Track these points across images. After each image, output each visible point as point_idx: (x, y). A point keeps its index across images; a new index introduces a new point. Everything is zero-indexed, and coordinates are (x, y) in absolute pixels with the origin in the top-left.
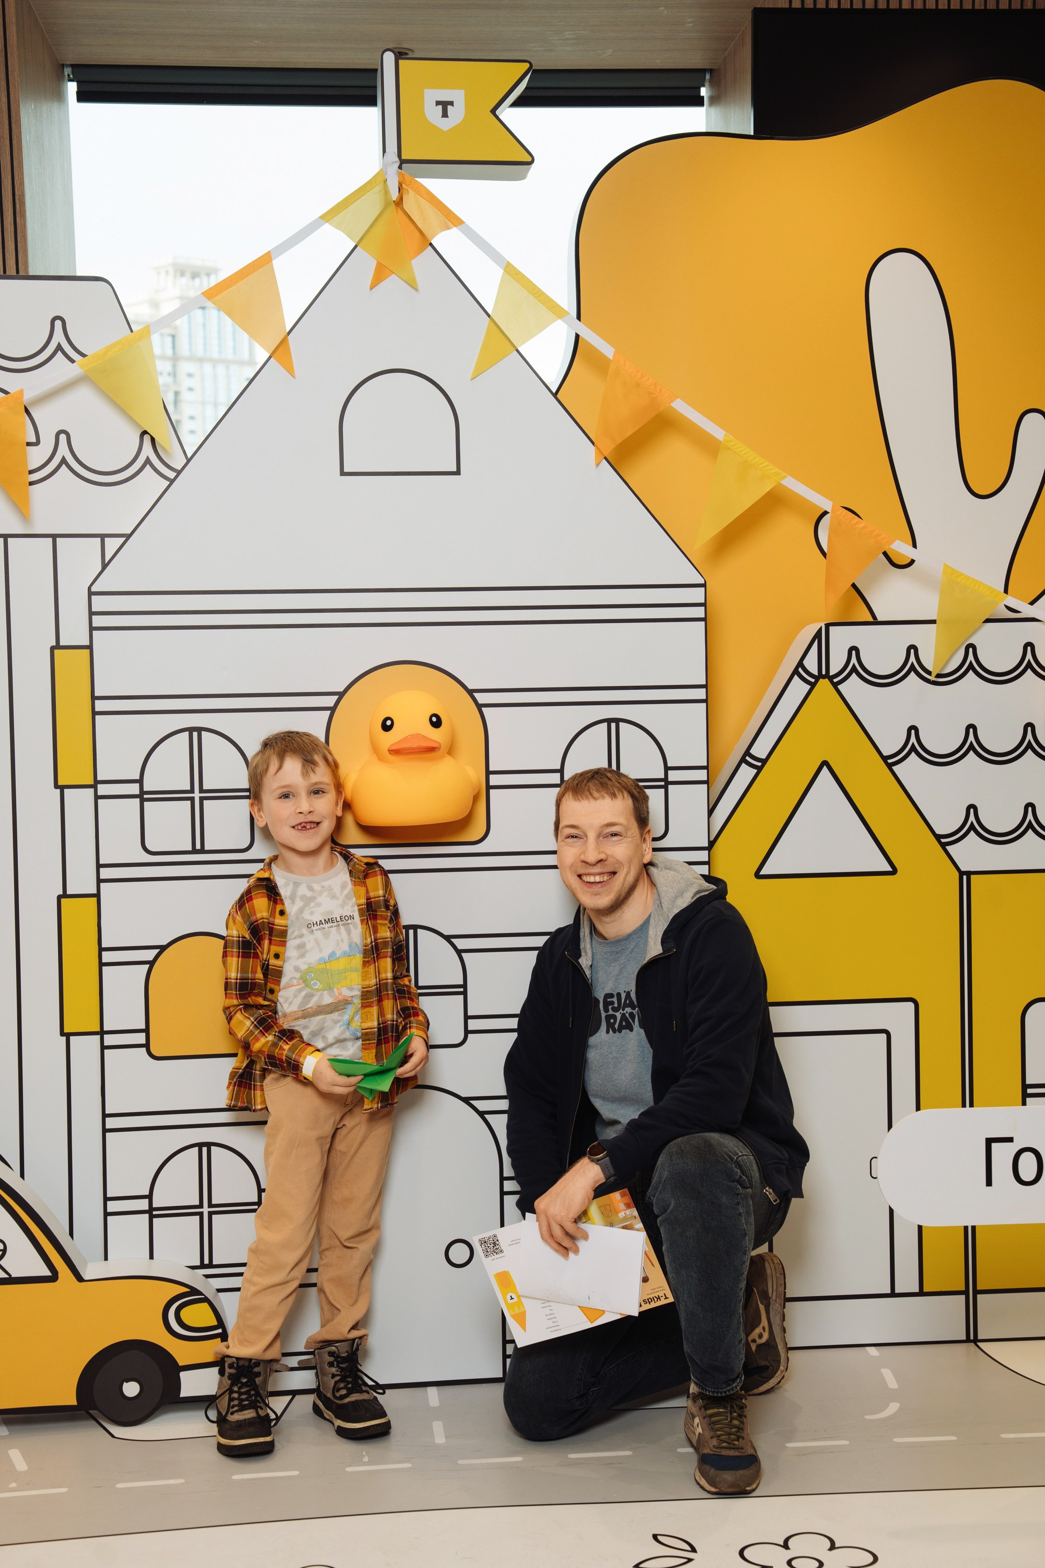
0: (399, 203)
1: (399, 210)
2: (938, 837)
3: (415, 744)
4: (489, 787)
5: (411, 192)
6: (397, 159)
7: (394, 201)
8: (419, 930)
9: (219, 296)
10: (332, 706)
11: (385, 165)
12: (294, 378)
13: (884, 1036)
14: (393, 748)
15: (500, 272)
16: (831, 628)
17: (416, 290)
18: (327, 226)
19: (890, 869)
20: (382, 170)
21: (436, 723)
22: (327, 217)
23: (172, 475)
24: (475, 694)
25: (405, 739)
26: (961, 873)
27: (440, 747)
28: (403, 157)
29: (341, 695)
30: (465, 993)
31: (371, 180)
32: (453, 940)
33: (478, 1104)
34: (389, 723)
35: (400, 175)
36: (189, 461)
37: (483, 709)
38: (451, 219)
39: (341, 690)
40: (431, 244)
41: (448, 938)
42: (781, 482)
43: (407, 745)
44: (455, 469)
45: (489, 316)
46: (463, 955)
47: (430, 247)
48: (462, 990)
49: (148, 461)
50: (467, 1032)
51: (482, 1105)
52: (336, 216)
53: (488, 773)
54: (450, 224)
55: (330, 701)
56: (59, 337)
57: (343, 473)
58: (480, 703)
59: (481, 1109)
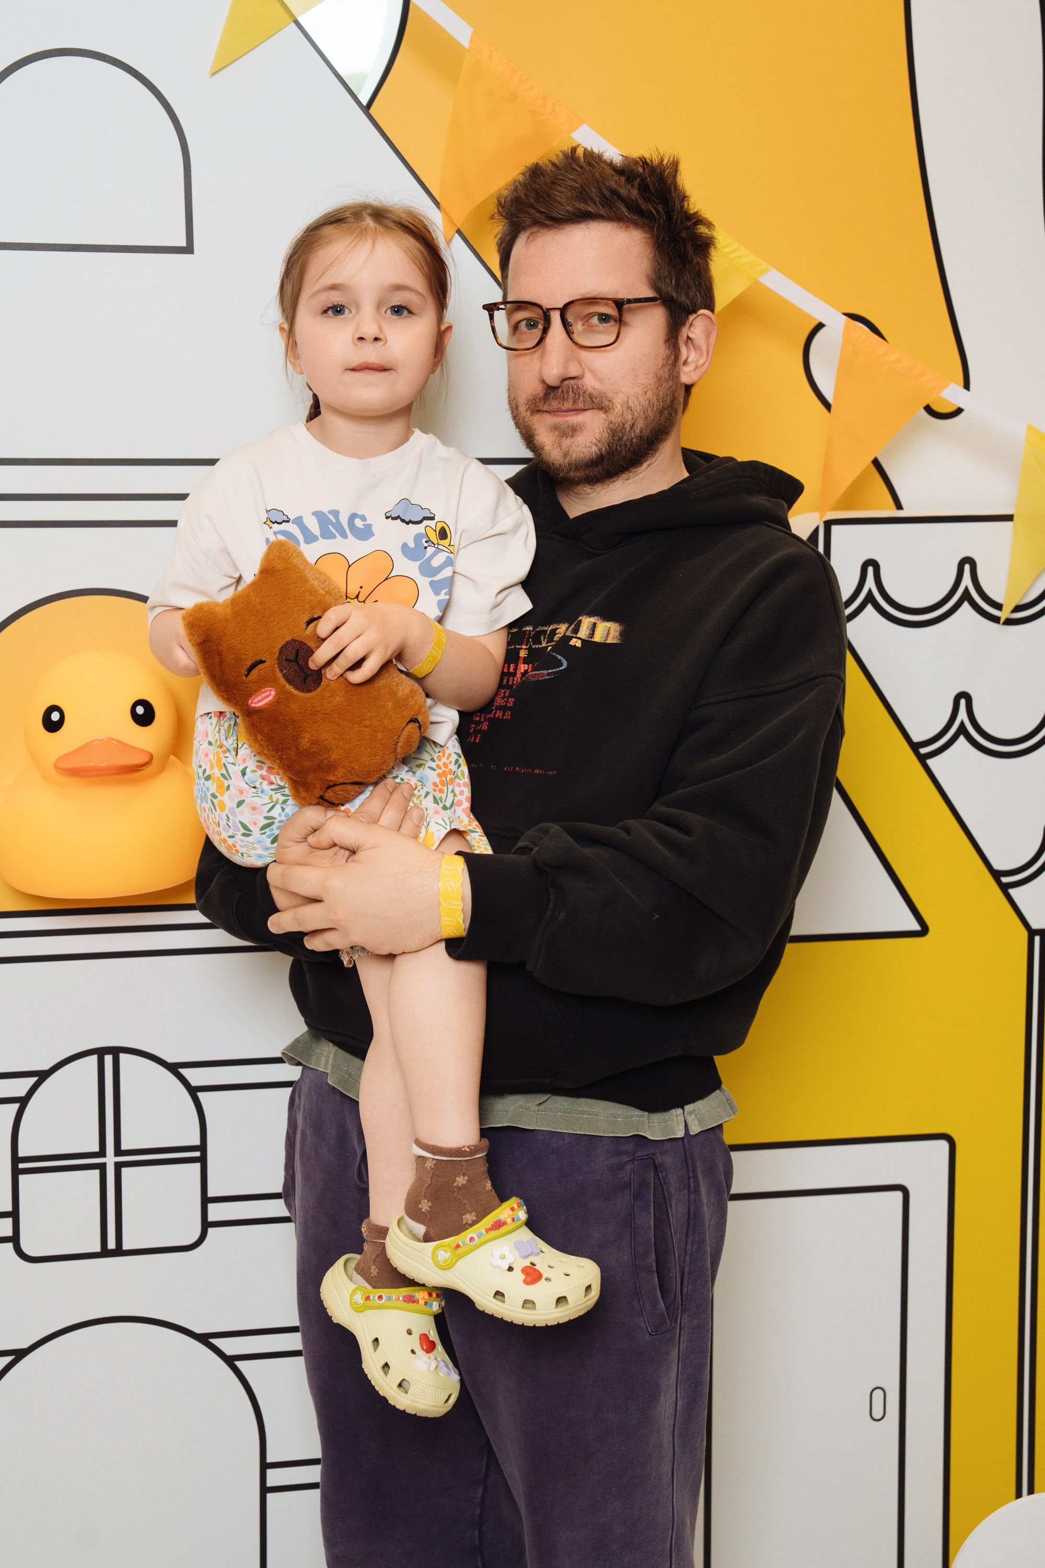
2: (997, 875)
3: (99, 757)
8: (123, 1056)
13: (899, 1195)
14: (62, 765)
16: (835, 529)
19: (916, 927)
21: (143, 716)
25: (88, 748)
26: (1032, 933)
27: (151, 759)
30: (203, 1160)
32: (184, 1071)
33: (224, 1345)
34: (55, 716)
41: (174, 1068)
42: (760, 279)
43: (91, 759)
44: (183, 243)
46: (201, 1095)
48: (197, 1154)
50: (206, 1224)
51: (230, 1346)
59: (229, 1352)
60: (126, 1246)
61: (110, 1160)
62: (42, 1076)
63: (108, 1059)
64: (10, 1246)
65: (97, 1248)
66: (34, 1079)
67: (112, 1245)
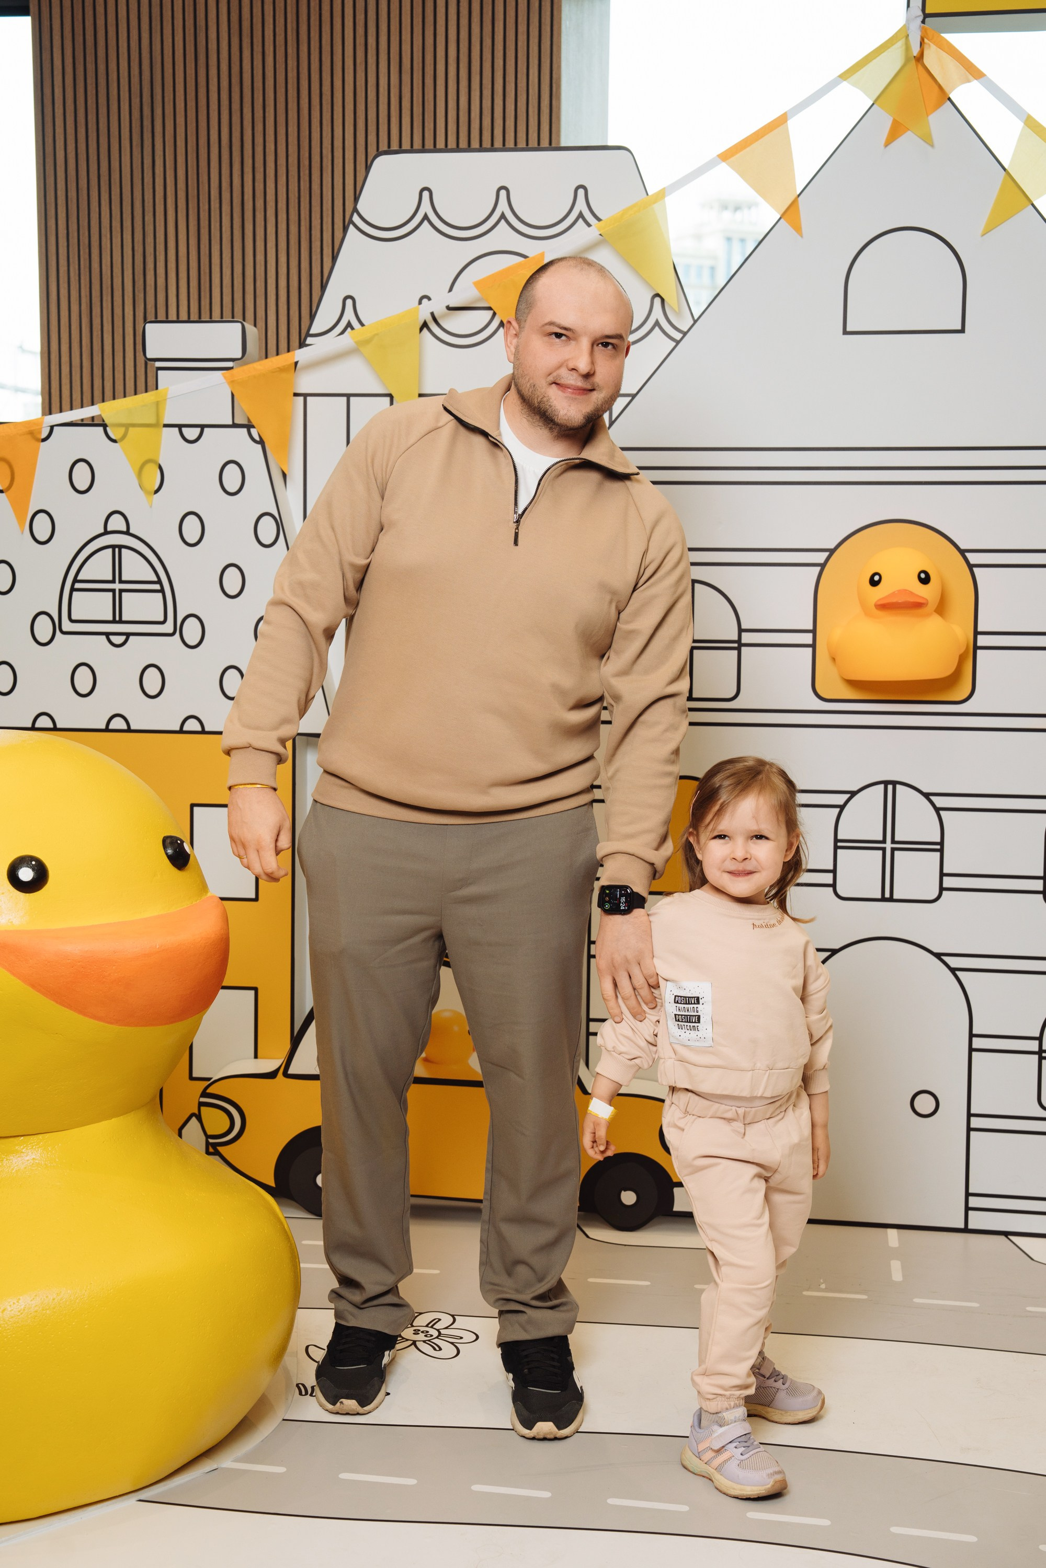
0: (920, 58)
1: (920, 66)
3: (900, 599)
4: (976, 648)
5: (933, 47)
6: (920, 13)
7: (914, 57)
8: (898, 787)
9: (733, 158)
10: (822, 561)
11: (908, 20)
12: (802, 237)
14: (880, 603)
15: (1020, 125)
17: (932, 146)
18: (845, 84)
20: (905, 25)
21: (925, 579)
22: (845, 76)
23: (678, 336)
24: (968, 555)
25: (893, 594)
27: (927, 604)
28: (927, 12)
29: (832, 552)
30: (941, 851)
31: (893, 36)
32: (932, 798)
33: (950, 960)
34: (877, 578)
35: (923, 28)
36: (695, 321)
37: (975, 569)
38: (974, 73)
39: (832, 546)
40: (949, 99)
41: (927, 796)
43: (894, 600)
44: (959, 328)
45: (1004, 169)
46: (942, 813)
47: (948, 102)
48: (937, 847)
49: (657, 324)
50: (942, 889)
51: (954, 962)
52: (854, 74)
53: (976, 633)
54: (970, 77)
55: (821, 557)
56: (581, 205)
57: (845, 332)
58: (972, 562)
59: (952, 966)
60: (895, 897)
61: (888, 846)
62: (853, 794)
63: (890, 787)
64: (831, 889)
65: (879, 896)
66: (848, 796)
67: (887, 895)
